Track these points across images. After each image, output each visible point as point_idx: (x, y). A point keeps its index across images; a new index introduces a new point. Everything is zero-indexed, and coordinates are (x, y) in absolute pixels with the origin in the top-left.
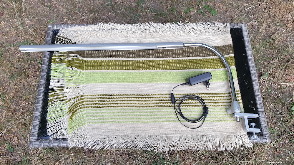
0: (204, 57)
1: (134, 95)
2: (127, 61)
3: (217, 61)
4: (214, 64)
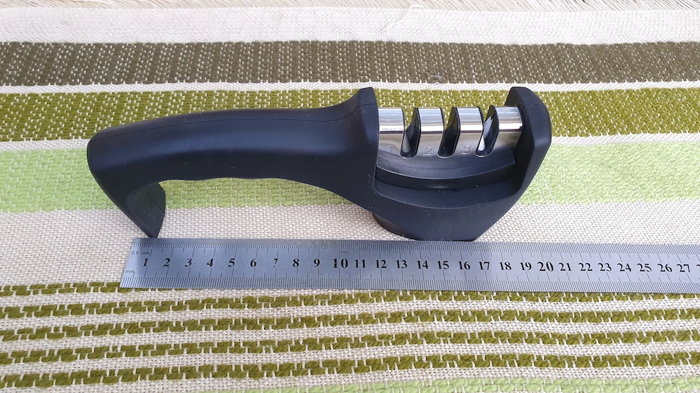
2: (199, 94)
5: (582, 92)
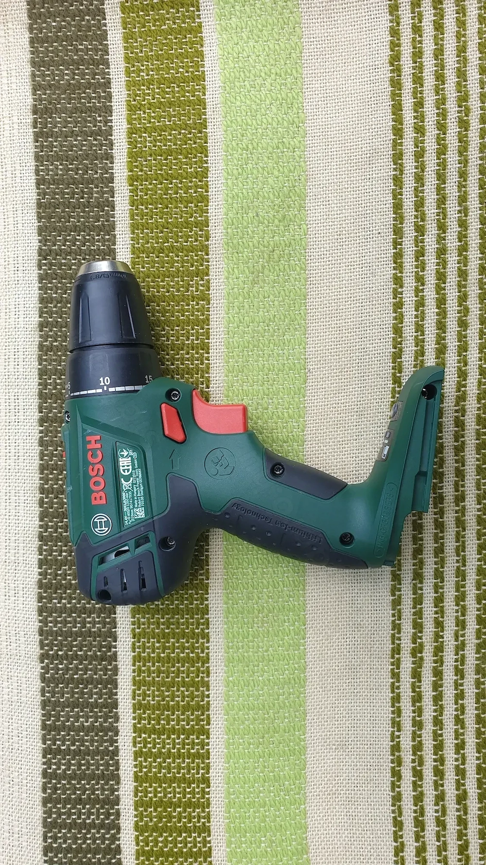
0: (120, 170)
1: (396, 676)
3: (150, 82)
4: (171, 104)
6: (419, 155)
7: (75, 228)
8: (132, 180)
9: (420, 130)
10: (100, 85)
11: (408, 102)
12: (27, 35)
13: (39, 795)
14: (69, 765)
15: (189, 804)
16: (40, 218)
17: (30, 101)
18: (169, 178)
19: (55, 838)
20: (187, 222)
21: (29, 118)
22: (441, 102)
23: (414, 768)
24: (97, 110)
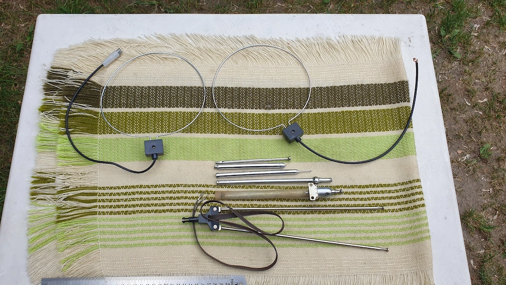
2: (187, 113)
3: (372, 117)
4: (365, 122)
5: (318, 113)
6: (353, 193)
7: (328, 97)
8: (343, 112)
9: (361, 193)
10: (370, 103)
11: (369, 190)
12: (383, 83)
13: (165, 85)
14: (174, 93)
15: (162, 127)
16: (331, 87)
17: (365, 83)
18: (344, 123)
19: (153, 90)
20: (331, 128)
21: (360, 83)
22: (369, 199)
23: (172, 191)
24: (363, 102)
